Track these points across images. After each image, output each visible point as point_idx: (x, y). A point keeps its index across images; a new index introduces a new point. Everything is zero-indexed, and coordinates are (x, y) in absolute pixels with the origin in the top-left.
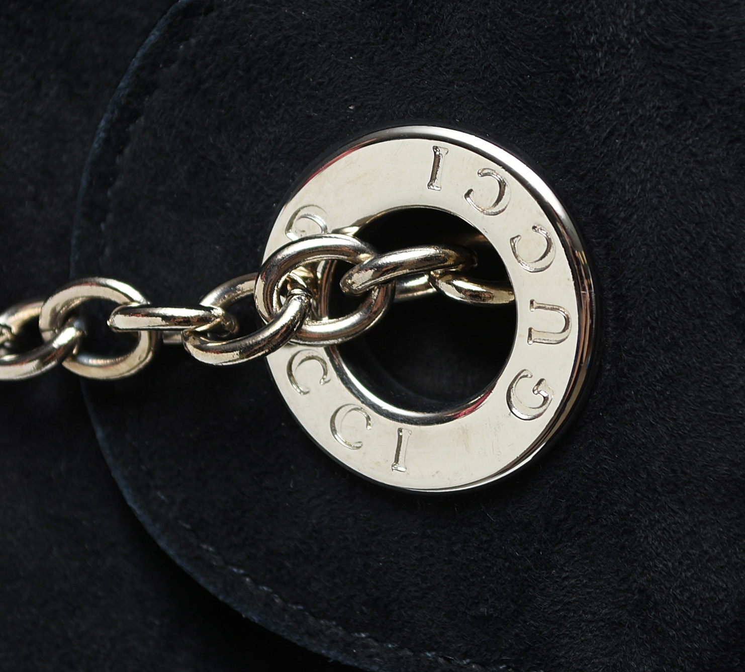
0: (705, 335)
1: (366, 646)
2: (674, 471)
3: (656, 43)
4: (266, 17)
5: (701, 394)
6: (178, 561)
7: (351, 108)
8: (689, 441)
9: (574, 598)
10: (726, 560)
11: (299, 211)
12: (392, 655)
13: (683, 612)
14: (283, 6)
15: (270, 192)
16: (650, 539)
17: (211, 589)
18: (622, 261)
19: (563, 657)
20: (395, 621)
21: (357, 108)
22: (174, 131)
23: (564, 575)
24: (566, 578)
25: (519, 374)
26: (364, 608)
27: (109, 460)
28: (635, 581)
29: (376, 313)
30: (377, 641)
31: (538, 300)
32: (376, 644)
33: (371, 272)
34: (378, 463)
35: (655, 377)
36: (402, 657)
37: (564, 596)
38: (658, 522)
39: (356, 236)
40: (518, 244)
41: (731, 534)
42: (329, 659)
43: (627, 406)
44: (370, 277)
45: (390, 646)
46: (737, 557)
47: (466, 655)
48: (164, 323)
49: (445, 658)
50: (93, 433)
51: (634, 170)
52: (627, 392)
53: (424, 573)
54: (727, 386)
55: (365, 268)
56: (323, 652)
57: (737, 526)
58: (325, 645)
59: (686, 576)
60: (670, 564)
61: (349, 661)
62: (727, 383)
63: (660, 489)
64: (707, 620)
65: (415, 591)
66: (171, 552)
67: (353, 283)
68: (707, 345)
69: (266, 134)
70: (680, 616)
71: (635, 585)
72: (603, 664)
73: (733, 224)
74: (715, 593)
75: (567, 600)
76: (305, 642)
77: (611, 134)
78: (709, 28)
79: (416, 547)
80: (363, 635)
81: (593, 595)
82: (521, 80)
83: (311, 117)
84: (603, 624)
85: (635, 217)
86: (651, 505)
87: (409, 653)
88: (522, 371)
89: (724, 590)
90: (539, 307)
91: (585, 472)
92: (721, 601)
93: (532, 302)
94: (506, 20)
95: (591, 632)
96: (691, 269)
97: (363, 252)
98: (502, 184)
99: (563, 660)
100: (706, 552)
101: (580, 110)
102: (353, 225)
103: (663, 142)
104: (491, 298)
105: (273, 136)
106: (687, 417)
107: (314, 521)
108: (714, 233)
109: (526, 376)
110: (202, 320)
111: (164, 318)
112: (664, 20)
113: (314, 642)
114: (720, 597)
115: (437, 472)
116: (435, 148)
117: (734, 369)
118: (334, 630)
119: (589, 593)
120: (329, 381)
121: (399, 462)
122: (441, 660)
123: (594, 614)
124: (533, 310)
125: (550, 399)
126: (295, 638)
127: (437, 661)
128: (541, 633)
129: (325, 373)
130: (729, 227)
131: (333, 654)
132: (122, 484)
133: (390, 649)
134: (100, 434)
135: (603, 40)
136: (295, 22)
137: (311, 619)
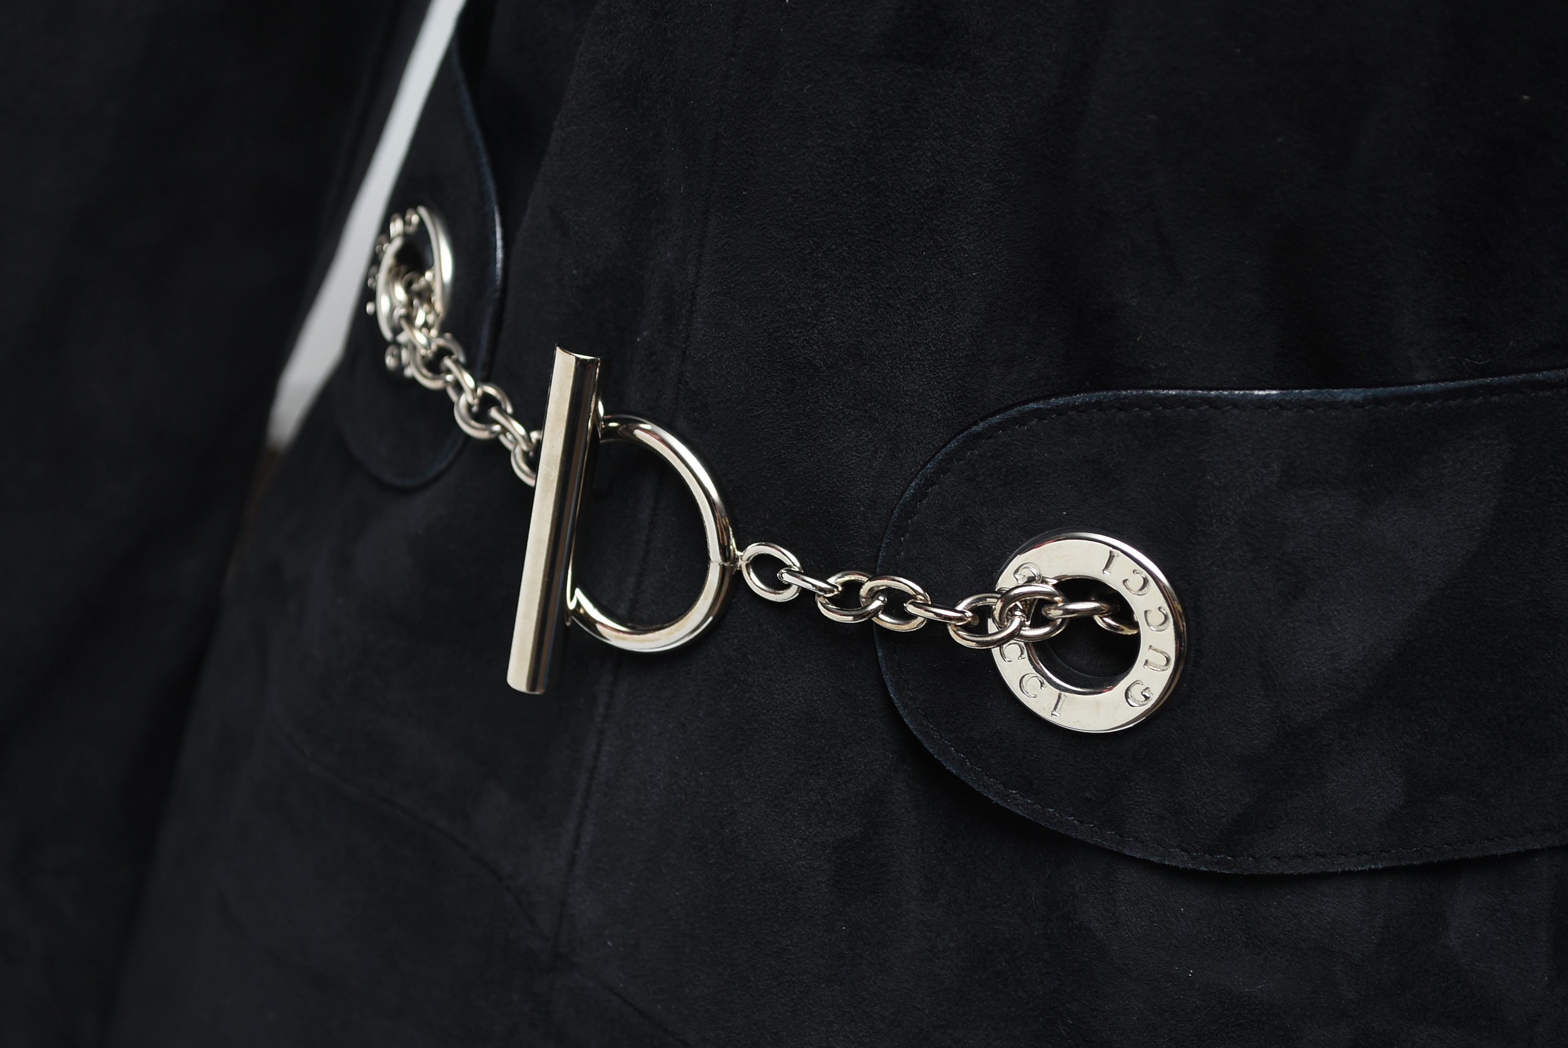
0: (1242, 679)
1: (1015, 799)
2: (1210, 746)
3: (1247, 522)
4: (1023, 451)
5: (1234, 709)
6: (915, 733)
7: (1064, 513)
8: (1222, 732)
9: (1141, 800)
10: (1230, 796)
11: (1024, 564)
12: (1029, 806)
13: (1200, 819)
14: (1034, 447)
15: (1007, 546)
16: (1190, 778)
17: (931, 751)
18: (1204, 632)
19: (1128, 828)
20: (1035, 789)
21: (1067, 514)
22: (956, 498)
23: (1138, 787)
24: (1139, 789)
25: (1135, 682)
26: (1018, 779)
27: (884, 669)
28: (1177, 798)
29: (1058, 629)
30: (1022, 796)
31: (1154, 646)
32: (1021, 798)
33: (1062, 611)
34: (1044, 708)
35: (1210, 696)
36: (1035, 809)
37: (1136, 797)
38: (1197, 770)
39: (1054, 586)
40: (1149, 615)
41: (1235, 784)
42: (993, 801)
43: (1191, 707)
44: (1059, 614)
45: (1029, 801)
46: (1236, 796)
47: (1072, 815)
48: (935, 617)
49: (1060, 814)
50: (876, 653)
51: (1220, 585)
52: (1193, 701)
53: (1057, 768)
54: (1248, 707)
55: (1059, 609)
56: (990, 797)
57: (1239, 780)
58: (992, 794)
59: (1206, 801)
60: (1198, 793)
61: (1004, 805)
62: (1249, 705)
63: (1201, 755)
64: (1212, 825)
65: (1050, 777)
66: (911, 727)
67: (1050, 614)
68: (1242, 684)
69: (1011, 514)
70: (1198, 820)
71: (1176, 800)
72: (1150, 836)
73: (1269, 623)
74: (1220, 812)
75: (1137, 800)
76: (981, 790)
77: (1212, 564)
78: (1278, 518)
79: (1055, 754)
80: (1014, 792)
81: (1152, 800)
82: (1166, 523)
83: (1039, 512)
84: (1154, 816)
85: (1216, 610)
86: (1194, 761)
87: (1039, 807)
88: (1137, 681)
89: (1225, 811)
90: (1154, 650)
91: (1161, 736)
92: (1222, 817)
93: (1151, 646)
94: (1164, 489)
95: (1147, 819)
96: (1242, 644)
97: (1057, 596)
98: (1146, 582)
99: (1128, 830)
100: (1220, 791)
101: (1197, 548)
102: (1054, 578)
103: (1240, 574)
104: (1123, 630)
105: (1015, 517)
106: (1223, 719)
107: (998, 727)
108: (1259, 627)
109: (1139, 684)
110: (960, 619)
111: (935, 613)
112: (1253, 509)
113: (986, 791)
114: (1222, 814)
115: (1078, 721)
116: (1111, 552)
117: (1255, 698)
118: (998, 786)
119: (1150, 799)
120: (1024, 658)
121: (1057, 710)
122: (1057, 815)
123: (1150, 810)
124: (1150, 650)
125: (1151, 698)
126: (975, 787)
127: (1055, 815)
128: (1118, 813)
129: (1022, 653)
130: (1267, 625)
131: (995, 799)
132: (888, 684)
133: (1029, 803)
134: (880, 654)
135: (1217, 514)
136: (1040, 458)
137: (986, 777)
